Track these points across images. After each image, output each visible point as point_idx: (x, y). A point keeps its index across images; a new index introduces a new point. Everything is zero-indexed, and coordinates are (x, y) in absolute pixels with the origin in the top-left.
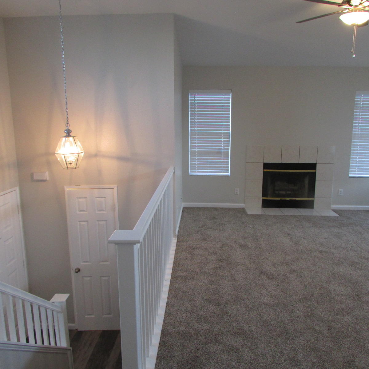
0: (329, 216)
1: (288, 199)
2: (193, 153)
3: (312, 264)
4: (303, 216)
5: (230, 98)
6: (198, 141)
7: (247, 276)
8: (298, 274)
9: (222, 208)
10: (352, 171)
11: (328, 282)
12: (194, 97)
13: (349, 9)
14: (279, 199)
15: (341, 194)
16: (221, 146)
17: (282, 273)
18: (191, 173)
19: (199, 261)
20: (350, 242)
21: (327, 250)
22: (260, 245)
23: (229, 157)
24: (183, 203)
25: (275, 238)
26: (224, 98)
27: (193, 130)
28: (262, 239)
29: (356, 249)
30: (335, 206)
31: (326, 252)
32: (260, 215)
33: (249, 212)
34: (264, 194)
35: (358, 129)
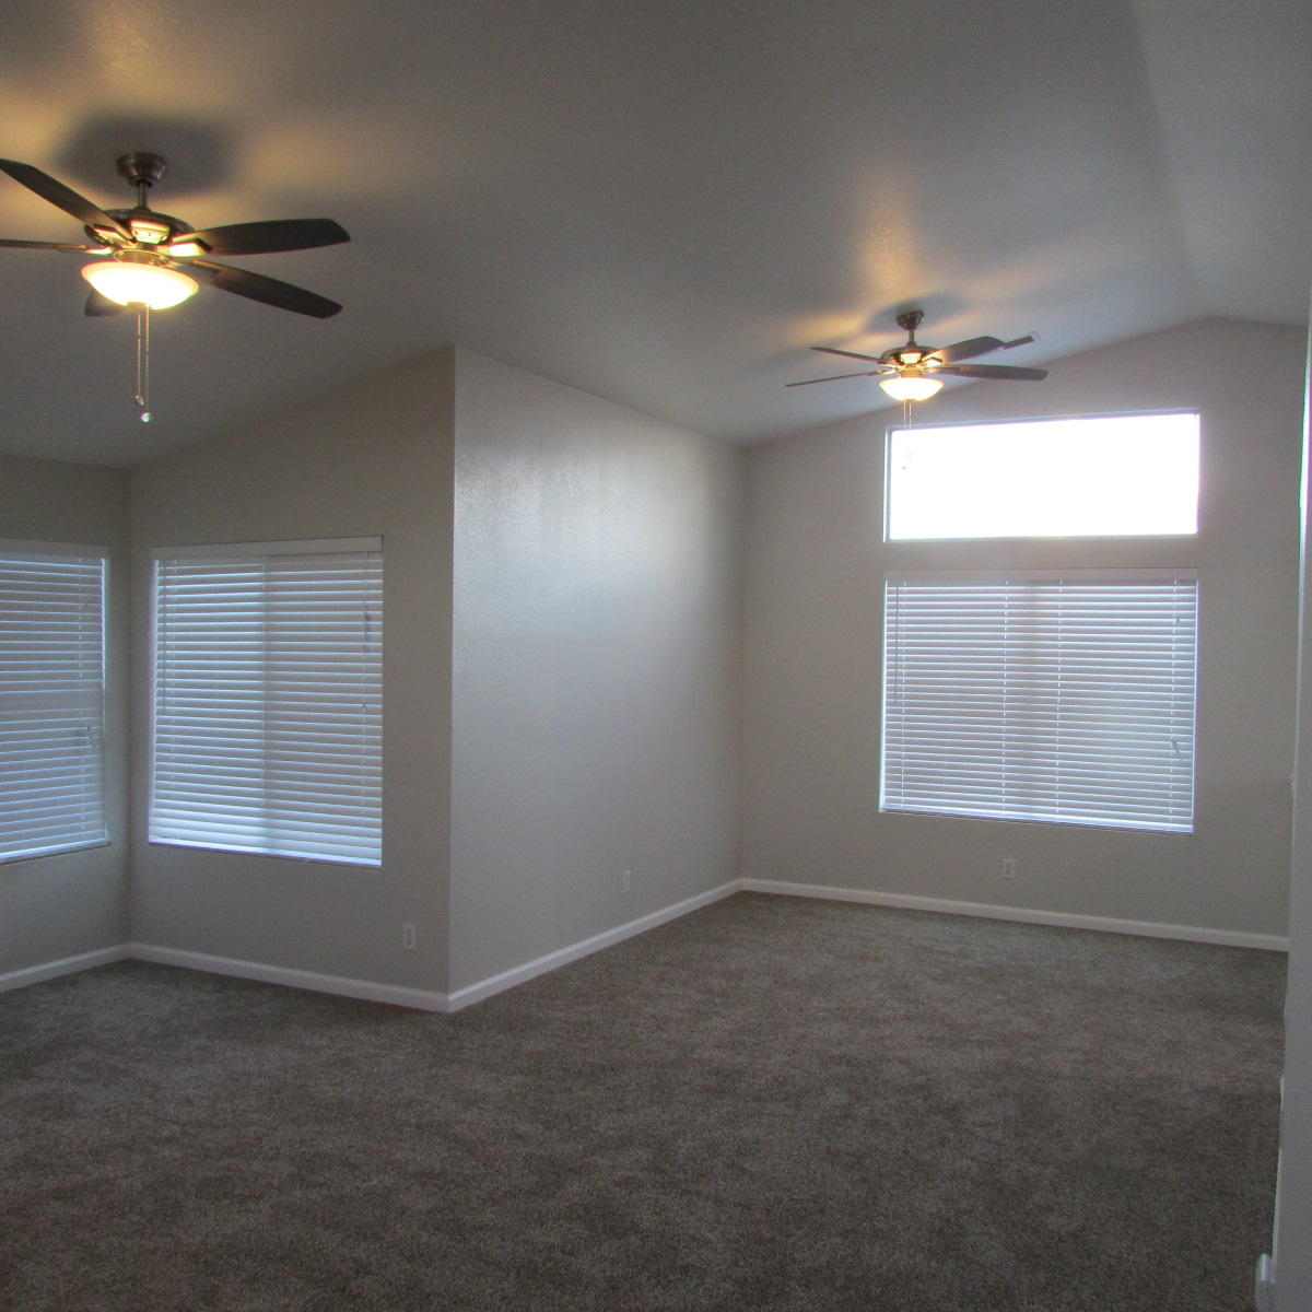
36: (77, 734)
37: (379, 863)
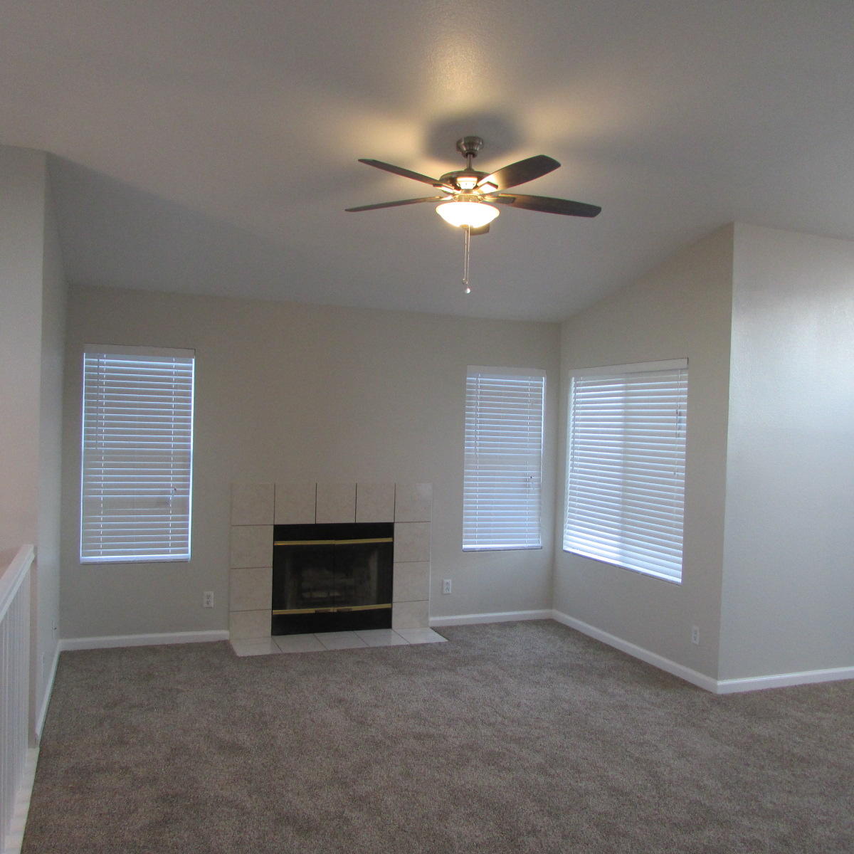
0: (427, 644)
1: (332, 609)
2: (93, 506)
3: (401, 774)
4: (369, 648)
5: (191, 368)
6: (106, 473)
7: (242, 835)
8: (372, 805)
9: (168, 647)
10: (467, 537)
11: (443, 816)
12: (99, 364)
13: (453, 195)
14: (312, 611)
15: (448, 589)
16: (168, 486)
17: (332, 810)
18: (85, 559)
19: (106, 811)
20: (477, 702)
21: (432, 731)
22: (273, 737)
23: (188, 513)
24: (60, 641)
25: (310, 713)
26: (176, 368)
27: (92, 445)
28: (278, 722)
29: (493, 720)
30: (438, 618)
31: (430, 736)
32: (268, 656)
33: (241, 651)
34: (278, 602)
35: (476, 445)
36: (526, 481)
37: (679, 580)
